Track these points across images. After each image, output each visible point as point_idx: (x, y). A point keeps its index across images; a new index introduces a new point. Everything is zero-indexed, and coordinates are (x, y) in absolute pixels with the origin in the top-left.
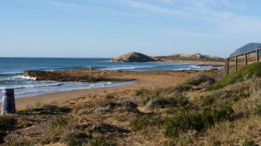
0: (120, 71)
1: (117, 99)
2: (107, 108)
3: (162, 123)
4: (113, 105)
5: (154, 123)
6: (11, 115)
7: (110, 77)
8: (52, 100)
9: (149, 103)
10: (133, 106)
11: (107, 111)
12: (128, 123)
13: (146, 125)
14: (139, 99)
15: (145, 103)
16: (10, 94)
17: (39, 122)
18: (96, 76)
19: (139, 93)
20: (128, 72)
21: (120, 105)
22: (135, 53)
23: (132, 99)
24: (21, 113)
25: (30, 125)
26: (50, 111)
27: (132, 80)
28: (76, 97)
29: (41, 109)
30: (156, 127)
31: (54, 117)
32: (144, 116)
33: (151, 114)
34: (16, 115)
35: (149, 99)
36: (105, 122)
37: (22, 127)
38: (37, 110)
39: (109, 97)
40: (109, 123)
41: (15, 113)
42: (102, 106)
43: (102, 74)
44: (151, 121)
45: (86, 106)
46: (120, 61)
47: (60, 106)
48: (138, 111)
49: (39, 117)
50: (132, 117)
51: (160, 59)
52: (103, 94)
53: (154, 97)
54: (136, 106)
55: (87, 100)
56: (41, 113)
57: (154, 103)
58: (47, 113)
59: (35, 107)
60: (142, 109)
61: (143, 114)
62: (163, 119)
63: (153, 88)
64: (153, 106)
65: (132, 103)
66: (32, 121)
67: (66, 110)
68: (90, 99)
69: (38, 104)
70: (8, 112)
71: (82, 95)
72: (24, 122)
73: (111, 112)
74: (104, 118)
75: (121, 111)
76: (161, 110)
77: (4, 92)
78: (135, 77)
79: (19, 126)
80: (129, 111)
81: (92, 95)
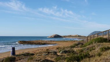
0: (51, 41)
1: (50, 51)
2: (47, 54)
3: (65, 59)
4: (49, 53)
5: (63, 59)
6: (14, 56)
7: (48, 43)
8: (28, 51)
9: (61, 52)
10: (55, 53)
11: (47, 55)
12: (54, 59)
13: (60, 59)
14: (57, 50)
15: (59, 52)
16: (13, 49)
17: (23, 58)
18: (43, 43)
19: (57, 48)
20: (54, 41)
21: (51, 53)
22: (56, 35)
23: (55, 51)
24: (17, 55)
25: (20, 60)
26: (27, 55)
27: (55, 44)
28: (36, 50)
29: (24, 54)
30: (63, 60)
31: (29, 57)
33: (62, 56)
34: (16, 56)
35: (61, 51)
36: (46, 58)
37: (17, 60)
38: (23, 54)
39: (47, 50)
40: (47, 59)
41: (15, 55)
42: (45, 53)
43: (45, 42)
44: (62, 58)
45: (39, 53)
46: (51, 37)
47: (31, 53)
49: (23, 57)
50: (55, 57)
51: (65, 37)
52: (45, 49)
53: (62, 50)
54: (57, 53)
55: (40, 51)
56: (24, 56)
57: (62, 52)
58: (26, 56)
59: (22, 54)
60: (59, 54)
61: (59, 56)
62: (66, 57)
63: (62, 47)
64: (62, 53)
65: (55, 52)
66: (21, 58)
67: (33, 54)
68: (41, 51)
69: (23, 52)
71: (38, 49)
72: (18, 59)
73: (48, 55)
74: (46, 57)
75: (51, 55)
76: (65, 54)
77: (12, 48)
80: (54, 55)
81: (42, 49)
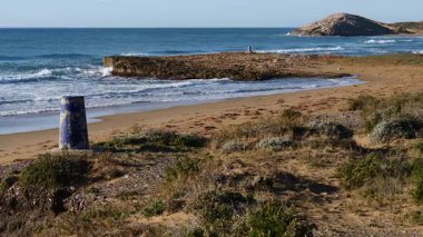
0: (314, 57)
1: (306, 119)
2: (287, 138)
3: (409, 170)
4: (299, 132)
5: (391, 172)
6: (78, 152)
7: (290, 70)
8: (166, 120)
9: (380, 128)
10: (343, 134)
11: (286, 144)
12: (332, 171)
13: (373, 175)
14: (356, 118)
15: (370, 127)
16: (76, 106)
17: (138, 167)
18: (260, 67)
19: (356, 105)
20: (331, 59)
21: (313, 131)
22: (348, 17)
23: (342, 119)
24: (100, 148)
25: (118, 174)
26: (162, 143)
27: (340, 76)
28: (217, 114)
29: (144, 140)
30: (394, 181)
31: (170, 156)
32: (368, 157)
33: (384, 151)
34: (90, 152)
35: (378, 119)
36: (282, 168)
37: (101, 178)
38: (133, 141)
39: (289, 113)
40: (290, 171)
41: (87, 147)
42: (276, 133)
43: (273, 64)
44: (383, 167)
45: (240, 134)
46: (315, 31)
47: (184, 133)
48: (354, 145)
49: (138, 158)
50: (342, 157)
51: (403, 28)
52: (276, 107)
53: (389, 114)
54: (351, 134)
55: (242, 119)
56: (142, 149)
57: (389, 127)
58: (156, 149)
59: (130, 136)
60: (364, 141)
61: (365, 151)
62: (411, 162)
63: (388, 94)
64: (388, 133)
65: (340, 127)
66: (123, 164)
67: (196, 143)
68: (248, 119)
69: (136, 129)
70: (73, 146)
71: (231, 109)
72: (105, 169)
73: (295, 147)
74: (280, 160)
75: (317, 145)
76: (407, 143)
77: (63, 102)
78: (347, 70)
79: (96, 175)
80: (335, 144)
81: (253, 110)
